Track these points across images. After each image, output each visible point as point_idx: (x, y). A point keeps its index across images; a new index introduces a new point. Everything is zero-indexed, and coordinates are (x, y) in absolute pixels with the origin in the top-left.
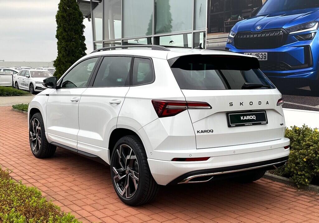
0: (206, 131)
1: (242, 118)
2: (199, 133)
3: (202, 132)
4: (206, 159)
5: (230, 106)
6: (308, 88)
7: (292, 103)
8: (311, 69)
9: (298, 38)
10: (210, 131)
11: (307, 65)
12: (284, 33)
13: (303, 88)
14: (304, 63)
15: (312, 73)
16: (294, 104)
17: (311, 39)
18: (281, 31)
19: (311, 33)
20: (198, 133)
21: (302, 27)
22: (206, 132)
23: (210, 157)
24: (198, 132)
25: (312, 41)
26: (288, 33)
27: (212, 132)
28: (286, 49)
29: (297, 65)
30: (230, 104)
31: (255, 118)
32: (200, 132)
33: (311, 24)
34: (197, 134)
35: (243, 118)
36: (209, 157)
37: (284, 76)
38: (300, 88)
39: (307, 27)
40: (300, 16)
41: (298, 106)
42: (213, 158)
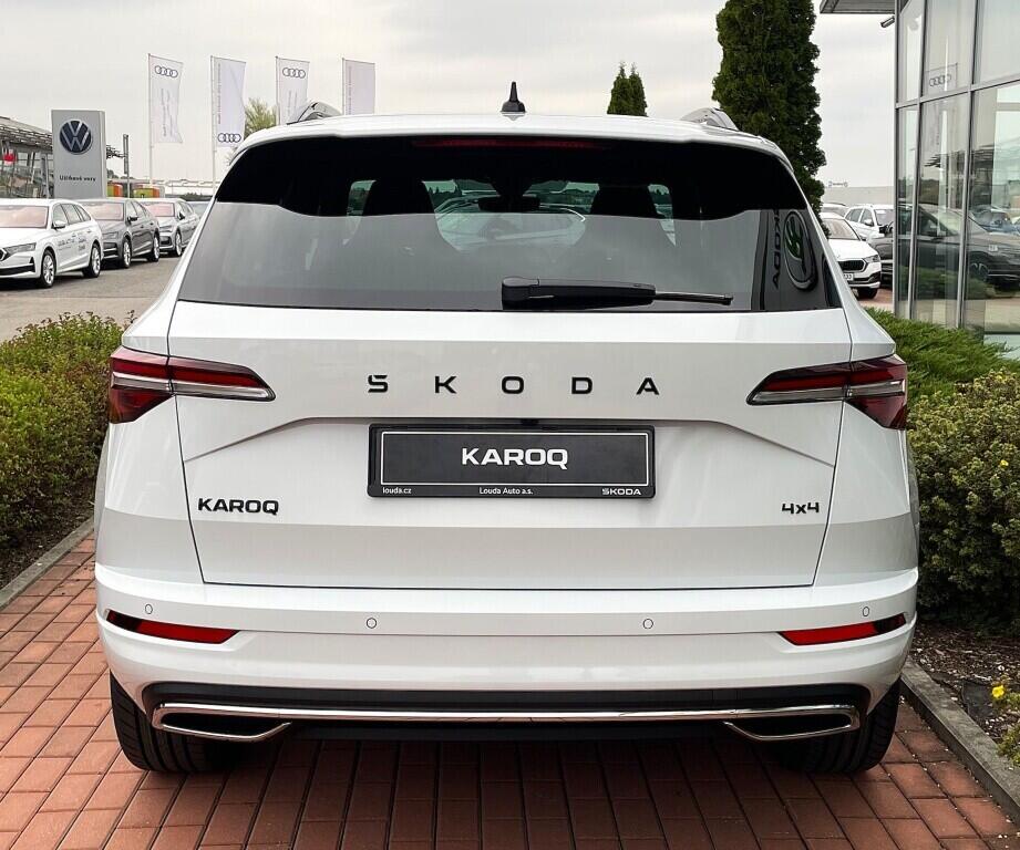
0: (242, 506)
1: (467, 456)
2: (208, 509)
3: (221, 505)
4: (217, 636)
5: (371, 391)
10: (262, 507)
20: (200, 509)
22: (240, 508)
23: (237, 631)
24: (202, 504)
27: (274, 512)
30: (371, 382)
31: (562, 464)
32: (212, 505)
34: (197, 515)
35: (479, 456)
36: (233, 633)
42: (251, 637)
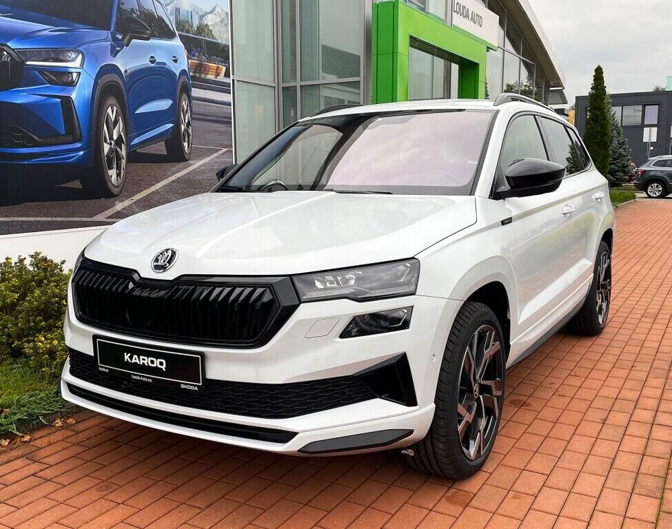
6: (77, 184)
7: (49, 219)
8: (79, 145)
9: (46, 78)
11: (70, 138)
12: (13, 59)
13: (67, 185)
14: (64, 133)
15: (81, 153)
16: (54, 219)
17: (72, 84)
18: (5, 53)
19: (71, 73)
21: (53, 55)
25: (74, 90)
26: (23, 63)
28: (22, 97)
29: (50, 136)
33: (70, 54)
37: (25, 160)
38: (63, 185)
39: (61, 57)
40: (45, 30)
41: (62, 222)
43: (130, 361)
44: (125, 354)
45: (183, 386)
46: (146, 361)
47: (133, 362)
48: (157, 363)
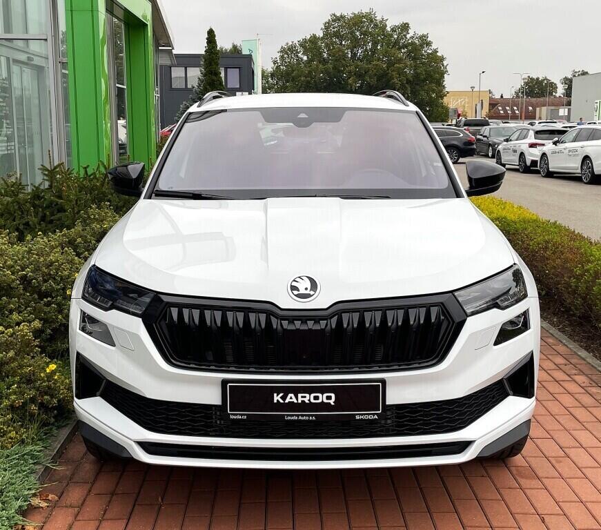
43: (281, 401)
44: (275, 395)
45: (357, 417)
46: (308, 398)
47: (287, 401)
48: (323, 398)
